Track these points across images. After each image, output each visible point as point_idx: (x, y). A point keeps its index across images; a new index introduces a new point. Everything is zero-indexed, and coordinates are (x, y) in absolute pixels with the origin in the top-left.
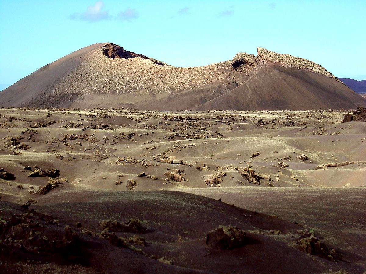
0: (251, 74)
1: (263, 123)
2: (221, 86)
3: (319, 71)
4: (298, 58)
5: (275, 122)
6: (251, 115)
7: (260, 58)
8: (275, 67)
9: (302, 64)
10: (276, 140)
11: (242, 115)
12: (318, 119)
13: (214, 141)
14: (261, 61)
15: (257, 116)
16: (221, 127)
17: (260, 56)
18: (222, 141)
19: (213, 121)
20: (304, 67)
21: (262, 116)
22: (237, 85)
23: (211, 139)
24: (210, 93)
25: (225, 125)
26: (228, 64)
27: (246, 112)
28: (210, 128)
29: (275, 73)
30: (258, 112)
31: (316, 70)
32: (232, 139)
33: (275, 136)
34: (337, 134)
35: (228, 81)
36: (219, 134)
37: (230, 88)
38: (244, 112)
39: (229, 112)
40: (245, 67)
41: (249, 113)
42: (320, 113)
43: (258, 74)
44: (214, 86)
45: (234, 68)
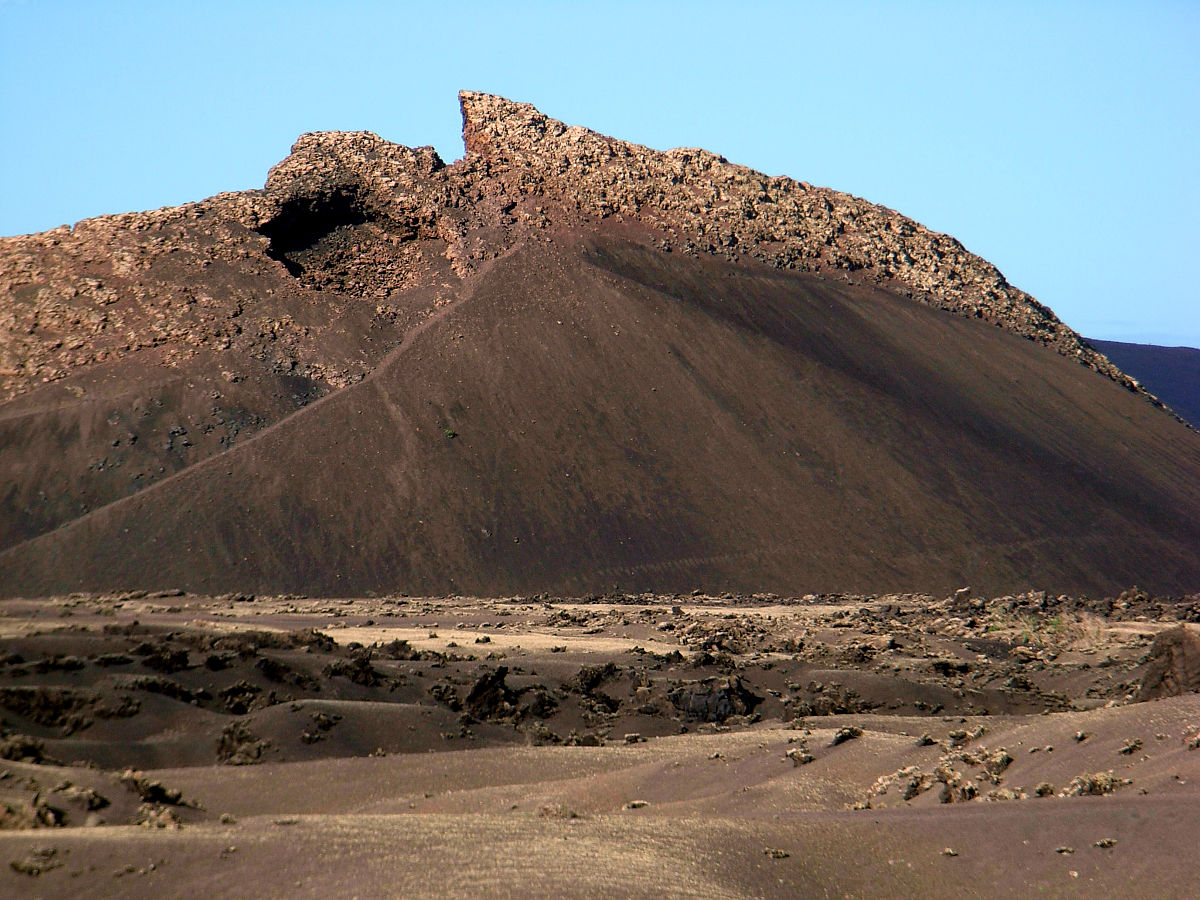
0: (417, 305)
1: (514, 696)
2: (168, 400)
3: (948, 291)
4: (787, 186)
5: (608, 689)
6: (418, 639)
7: (481, 183)
8: (601, 256)
9: (819, 230)
10: (618, 835)
11: (343, 637)
12: (945, 668)
13: (110, 850)
14: (492, 206)
15: (467, 640)
16: (172, 736)
17: (485, 159)
18: (174, 847)
19: (105, 688)
20: (831, 254)
21: (502, 641)
22: (302, 389)
23: (91, 831)
24: (84, 456)
25: (207, 715)
26: (232, 225)
27: (381, 607)
28: (82, 740)
29: (605, 293)
30: (472, 607)
31: (923, 278)
32: (257, 830)
33: (606, 802)
34: (1094, 789)
35: (230, 360)
36: (157, 796)
37: (244, 416)
38: (358, 607)
39: (242, 610)
40: (366, 246)
41: (403, 621)
42: (957, 624)
43: (469, 309)
44: (117, 395)
45: (275, 252)
